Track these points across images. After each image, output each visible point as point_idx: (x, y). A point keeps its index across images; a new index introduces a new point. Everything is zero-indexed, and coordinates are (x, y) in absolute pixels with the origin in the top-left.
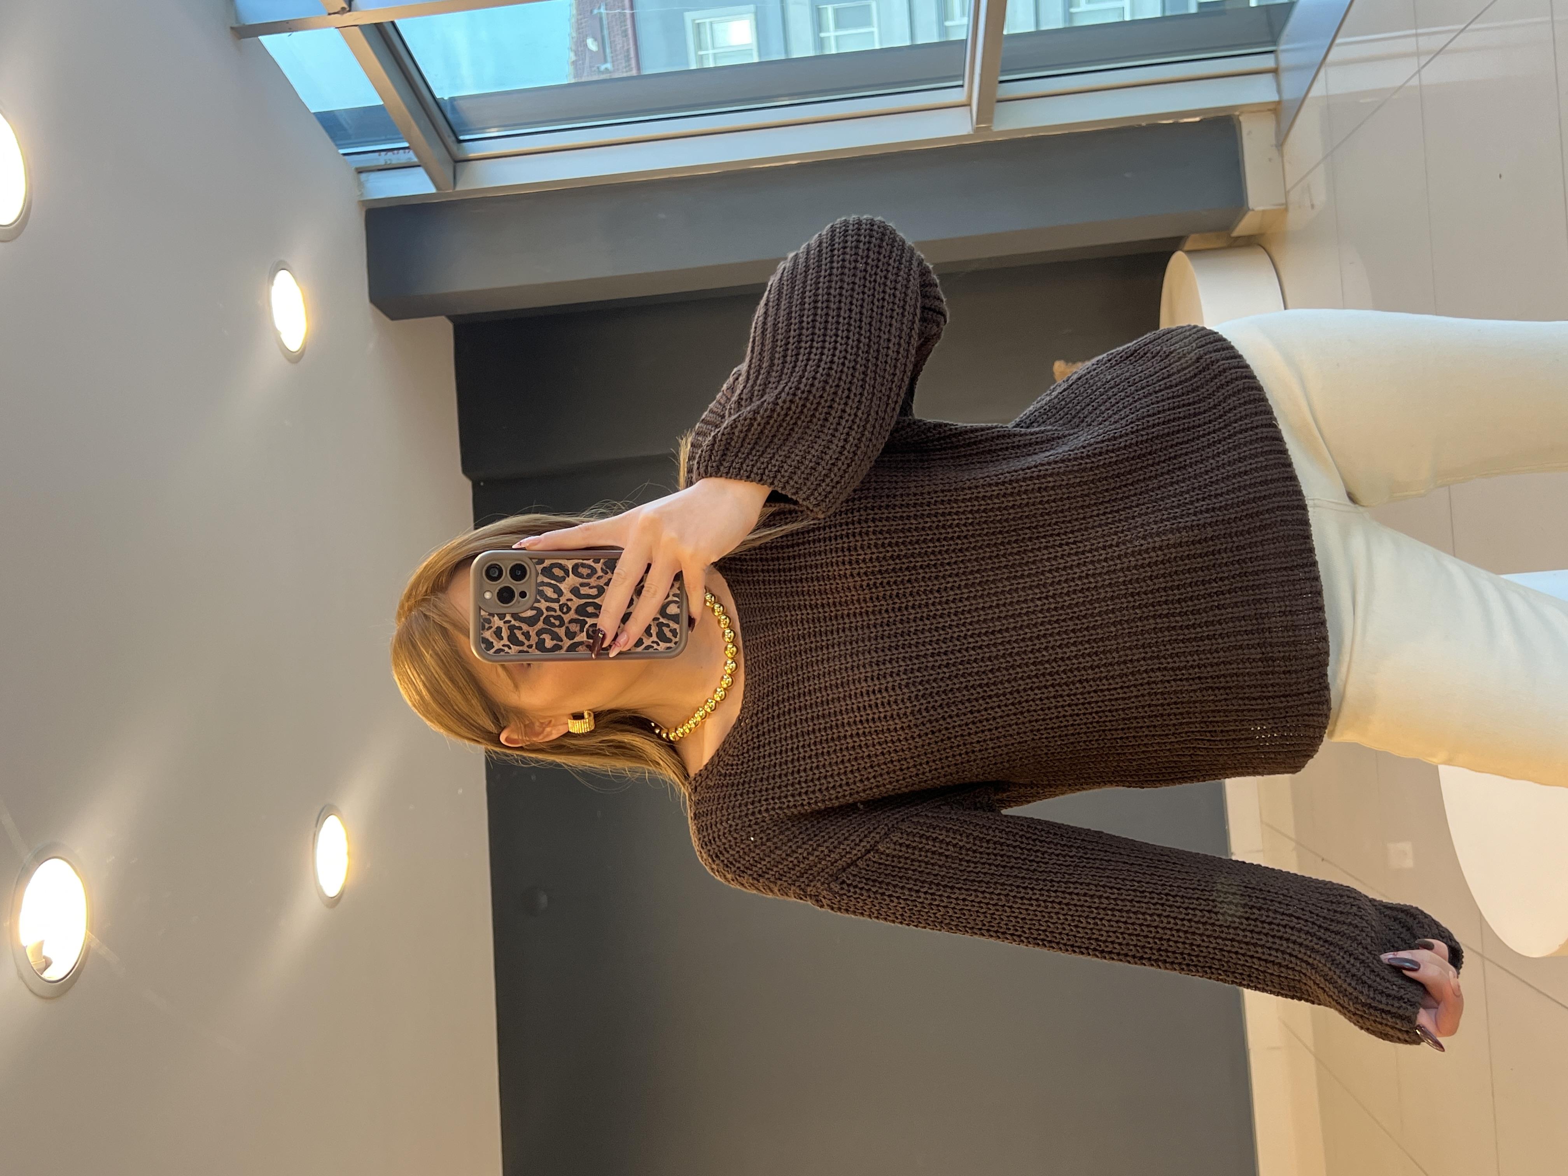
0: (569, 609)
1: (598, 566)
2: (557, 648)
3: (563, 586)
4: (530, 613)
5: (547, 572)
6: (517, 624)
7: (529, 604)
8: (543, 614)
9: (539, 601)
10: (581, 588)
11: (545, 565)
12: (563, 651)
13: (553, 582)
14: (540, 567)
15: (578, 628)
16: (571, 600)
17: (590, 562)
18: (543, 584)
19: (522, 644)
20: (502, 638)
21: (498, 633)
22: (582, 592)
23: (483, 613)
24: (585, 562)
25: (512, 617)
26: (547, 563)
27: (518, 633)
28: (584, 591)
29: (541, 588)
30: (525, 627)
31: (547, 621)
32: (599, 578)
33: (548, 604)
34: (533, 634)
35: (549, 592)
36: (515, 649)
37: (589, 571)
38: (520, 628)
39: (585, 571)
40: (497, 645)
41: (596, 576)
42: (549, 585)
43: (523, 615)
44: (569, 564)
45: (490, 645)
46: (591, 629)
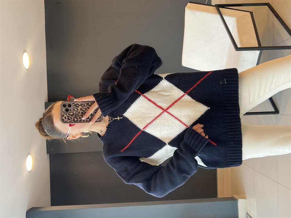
0: (80, 113)
2: (77, 120)
3: (78, 108)
5: (75, 105)
6: (69, 116)
7: (72, 112)
8: (75, 114)
9: (74, 111)
13: (76, 107)
15: (81, 117)
16: (80, 111)
17: (84, 104)
19: (70, 120)
20: (66, 119)
21: (65, 118)
23: (62, 114)
25: (68, 114)
27: (69, 118)
28: (83, 109)
29: (74, 109)
31: (75, 115)
32: (86, 107)
34: (72, 118)
35: (76, 109)
40: (65, 120)
43: (71, 114)
44: (80, 104)
45: (64, 120)
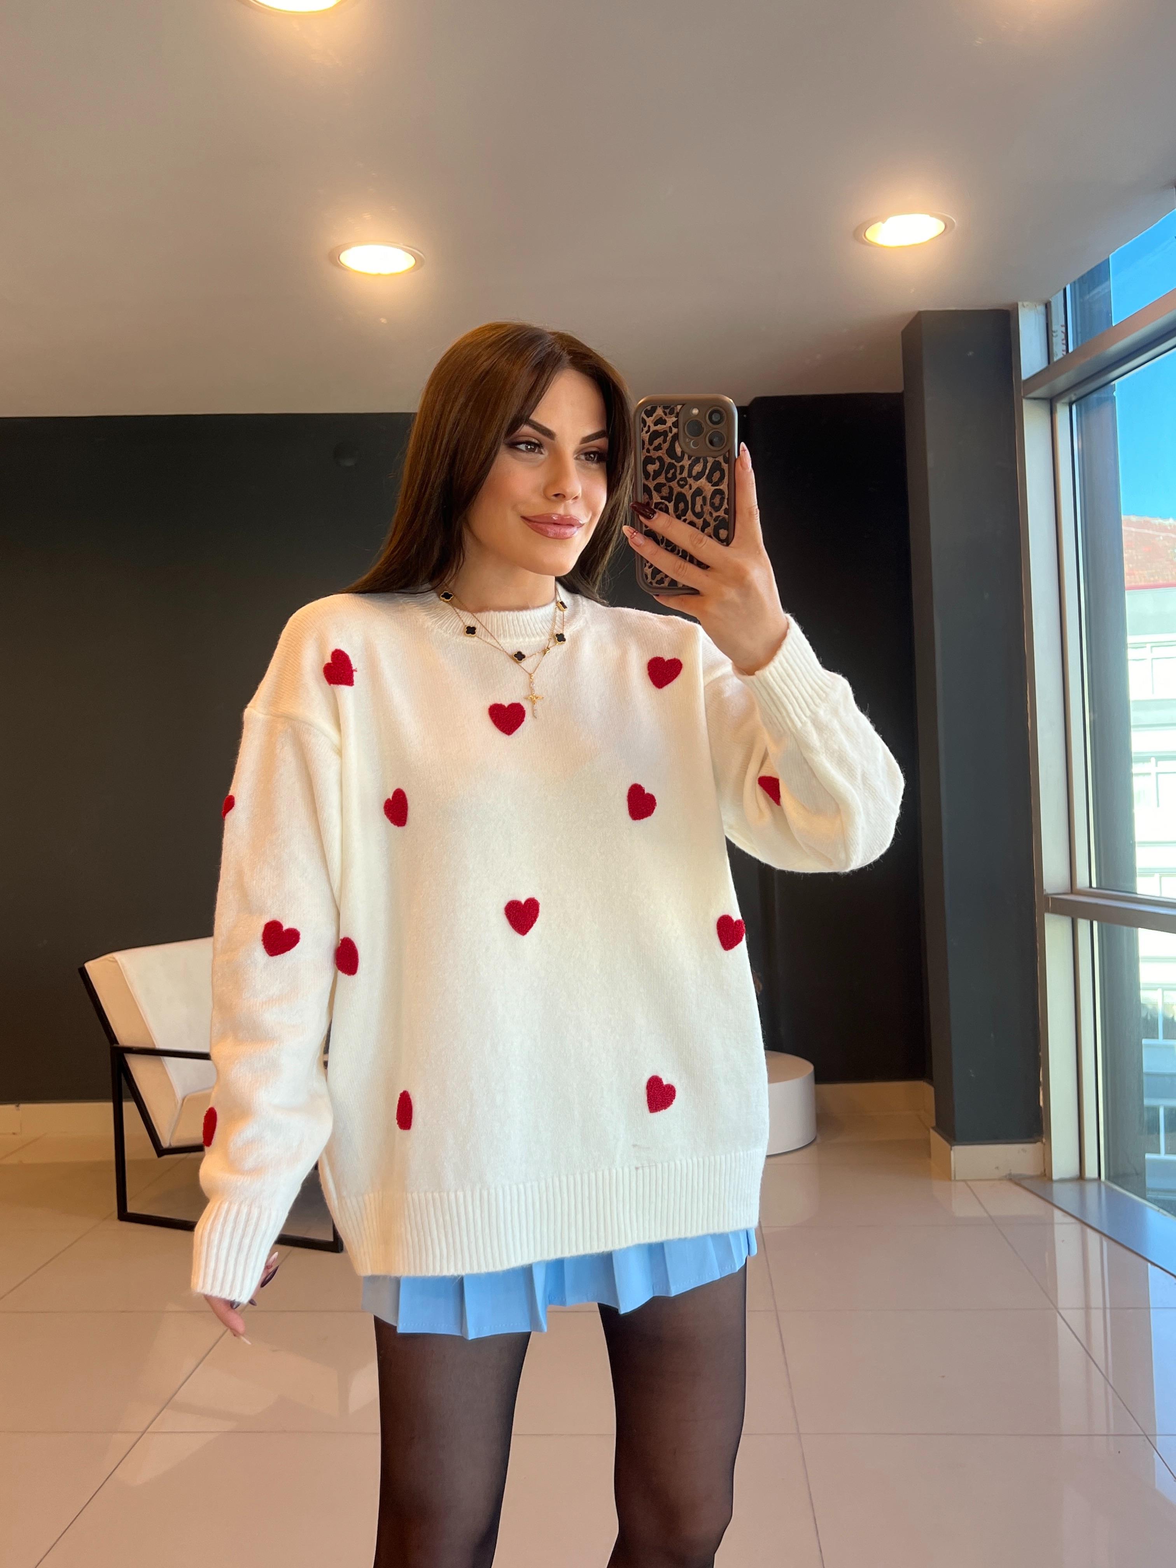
0: (682, 486)
1: (721, 513)
2: (647, 475)
4: (678, 450)
5: (717, 466)
7: (686, 450)
8: (679, 462)
9: (689, 459)
10: (701, 497)
11: (723, 464)
12: (644, 481)
13: (707, 471)
14: (721, 459)
15: (665, 495)
16: (691, 489)
17: (725, 506)
21: (661, 421)
22: (698, 498)
23: (679, 407)
24: (726, 501)
25: (675, 434)
26: (725, 466)
27: (659, 440)
29: (702, 460)
32: (711, 514)
33: (687, 467)
36: (646, 437)
37: (717, 505)
39: (717, 501)
40: (650, 421)
41: (713, 511)
43: (677, 445)
44: (724, 487)
45: (649, 414)
46: (663, 506)
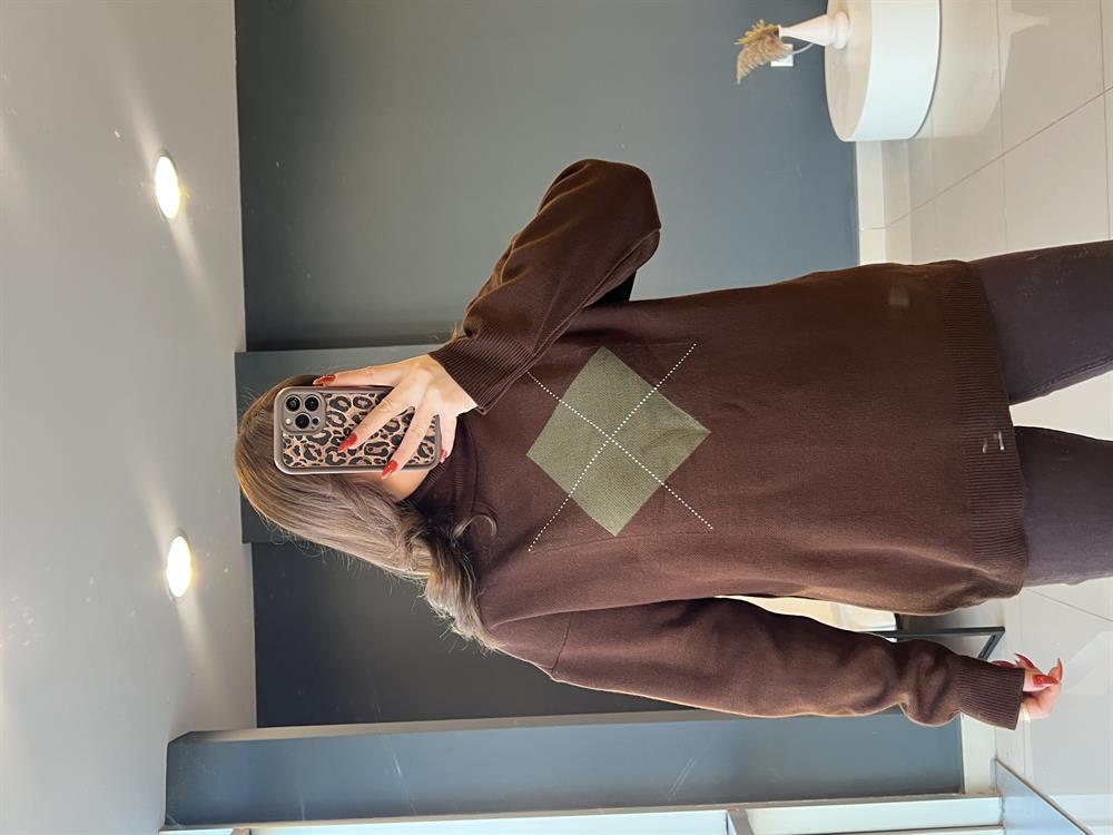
3: (346, 415)
6: (311, 443)
18: (331, 412)
19: (315, 459)
20: (299, 455)
30: (317, 446)
31: (334, 441)
34: (323, 451)
35: (336, 419)
38: (313, 447)
42: (335, 413)
